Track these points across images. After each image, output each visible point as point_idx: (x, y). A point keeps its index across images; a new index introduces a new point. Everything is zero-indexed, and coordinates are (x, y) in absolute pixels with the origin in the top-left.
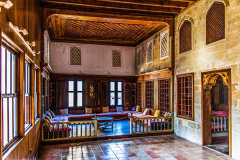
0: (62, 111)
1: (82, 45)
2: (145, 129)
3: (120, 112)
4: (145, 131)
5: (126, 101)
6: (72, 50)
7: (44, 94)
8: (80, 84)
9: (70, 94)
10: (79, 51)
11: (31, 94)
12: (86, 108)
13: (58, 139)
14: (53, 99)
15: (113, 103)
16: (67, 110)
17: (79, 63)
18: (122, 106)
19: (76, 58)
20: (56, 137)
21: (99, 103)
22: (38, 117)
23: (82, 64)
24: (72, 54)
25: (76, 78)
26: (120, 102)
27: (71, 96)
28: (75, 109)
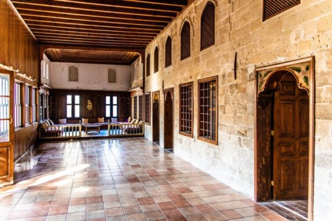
0: (61, 120)
1: (79, 64)
2: (121, 131)
3: (114, 122)
4: (120, 134)
5: (121, 113)
6: (70, 69)
7: (42, 106)
8: (77, 98)
9: (68, 106)
10: (76, 69)
11: (30, 105)
12: (83, 119)
13: (52, 137)
14: (52, 111)
15: (108, 115)
16: (65, 120)
17: (76, 80)
18: (117, 117)
19: (74, 76)
20: (50, 136)
21: (95, 114)
22: (36, 121)
23: (79, 80)
24: (70, 72)
25: (73, 92)
26: (115, 114)
27: (69, 108)
28: (73, 120)
